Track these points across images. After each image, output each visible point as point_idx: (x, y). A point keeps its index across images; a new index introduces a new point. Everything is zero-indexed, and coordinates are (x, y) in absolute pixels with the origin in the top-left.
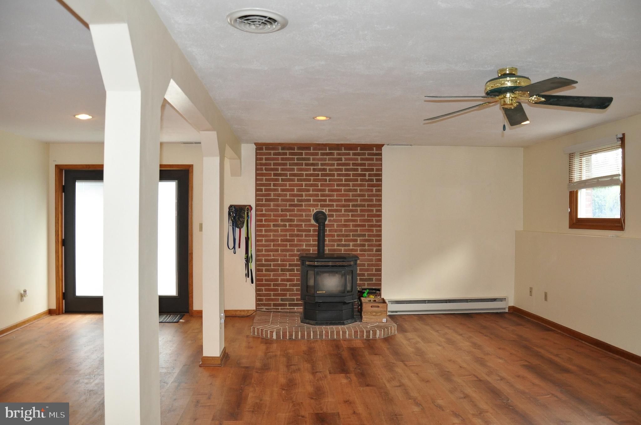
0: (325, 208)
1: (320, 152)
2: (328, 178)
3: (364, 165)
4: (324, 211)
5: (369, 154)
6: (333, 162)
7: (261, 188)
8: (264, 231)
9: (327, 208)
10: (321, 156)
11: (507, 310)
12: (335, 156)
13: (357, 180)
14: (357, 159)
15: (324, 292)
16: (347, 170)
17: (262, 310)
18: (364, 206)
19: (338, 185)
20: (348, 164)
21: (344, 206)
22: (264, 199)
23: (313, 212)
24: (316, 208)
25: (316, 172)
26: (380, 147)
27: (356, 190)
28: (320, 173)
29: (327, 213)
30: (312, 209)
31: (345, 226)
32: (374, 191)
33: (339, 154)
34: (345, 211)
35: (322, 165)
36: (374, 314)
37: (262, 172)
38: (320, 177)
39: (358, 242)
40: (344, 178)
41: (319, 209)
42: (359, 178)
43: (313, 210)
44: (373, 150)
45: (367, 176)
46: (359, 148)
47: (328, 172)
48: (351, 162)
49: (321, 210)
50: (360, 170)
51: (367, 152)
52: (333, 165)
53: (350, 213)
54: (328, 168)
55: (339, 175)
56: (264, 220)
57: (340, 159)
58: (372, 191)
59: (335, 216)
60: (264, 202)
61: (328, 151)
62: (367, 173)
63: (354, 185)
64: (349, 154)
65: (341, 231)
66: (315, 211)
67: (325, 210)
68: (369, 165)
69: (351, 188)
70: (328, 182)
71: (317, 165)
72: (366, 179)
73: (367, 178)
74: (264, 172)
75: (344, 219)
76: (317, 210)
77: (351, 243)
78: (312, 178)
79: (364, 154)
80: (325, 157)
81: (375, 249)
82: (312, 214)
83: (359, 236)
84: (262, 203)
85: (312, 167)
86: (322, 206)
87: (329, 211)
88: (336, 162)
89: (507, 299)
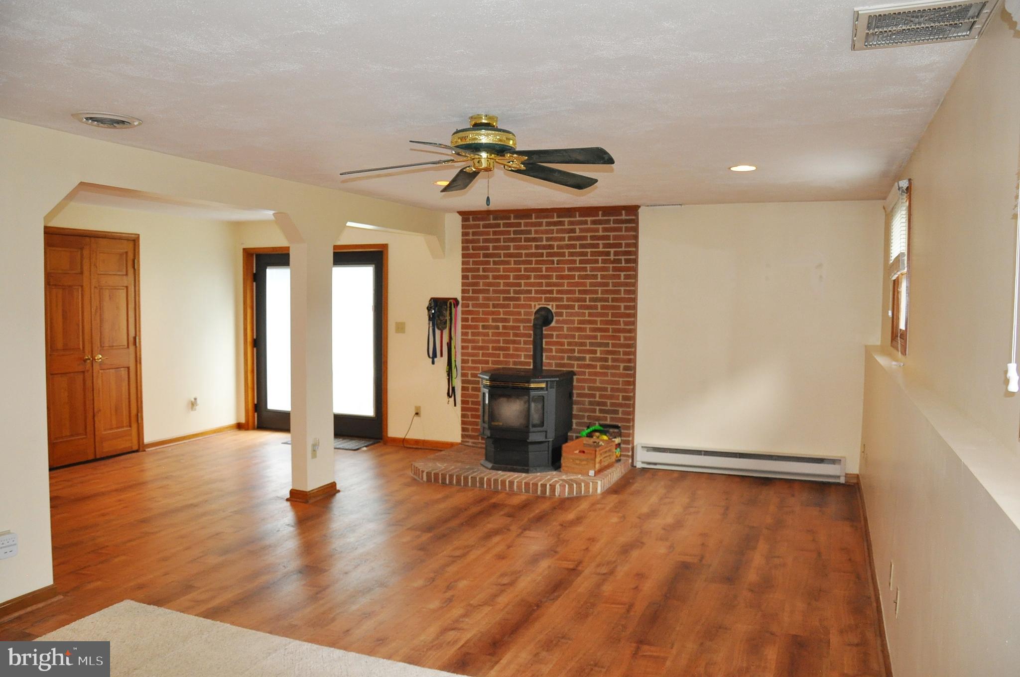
0: (551, 303)
1: (545, 220)
2: (555, 259)
3: (608, 237)
4: (549, 307)
5: (615, 222)
6: (564, 235)
7: (468, 274)
8: (470, 334)
9: (554, 304)
10: (546, 226)
11: (842, 480)
12: (566, 227)
13: (597, 261)
14: (597, 230)
15: (501, 424)
16: (582, 246)
17: (467, 444)
18: (607, 300)
19: (570, 269)
20: (585, 238)
21: (578, 300)
22: (471, 290)
23: (535, 309)
24: (539, 303)
25: (540, 251)
26: (633, 210)
27: (595, 277)
28: (545, 251)
29: (554, 310)
30: (533, 304)
31: (579, 329)
32: (622, 277)
33: (571, 223)
34: (580, 307)
35: (548, 239)
36: (578, 462)
37: (468, 252)
38: (545, 258)
39: (598, 355)
40: (578, 259)
41: (543, 304)
42: (600, 258)
43: (535, 305)
44: (621, 215)
45: (612, 255)
46: (600, 213)
47: (555, 250)
48: (589, 234)
49: (545, 306)
50: (601, 246)
51: (612, 218)
52: (563, 239)
53: (587, 311)
54: (556, 244)
55: (571, 254)
56: (470, 319)
57: (573, 231)
58: (619, 277)
59: (564, 315)
60: (471, 294)
61: (555, 219)
62: (612, 250)
63: (593, 269)
64: (586, 223)
65: (573, 337)
66: (538, 307)
67: (552, 307)
68: (615, 238)
69: (589, 273)
70: (556, 265)
71: (541, 239)
72: (610, 259)
73: (612, 257)
74: (471, 251)
75: (578, 320)
76: (541, 306)
77: (588, 356)
78: (534, 259)
79: (608, 221)
80: (552, 228)
81: (622, 365)
82: (533, 312)
83: (600, 345)
84: (468, 295)
85: (534, 244)
86: (548, 300)
87: (558, 307)
88: (566, 235)
89: (842, 462)
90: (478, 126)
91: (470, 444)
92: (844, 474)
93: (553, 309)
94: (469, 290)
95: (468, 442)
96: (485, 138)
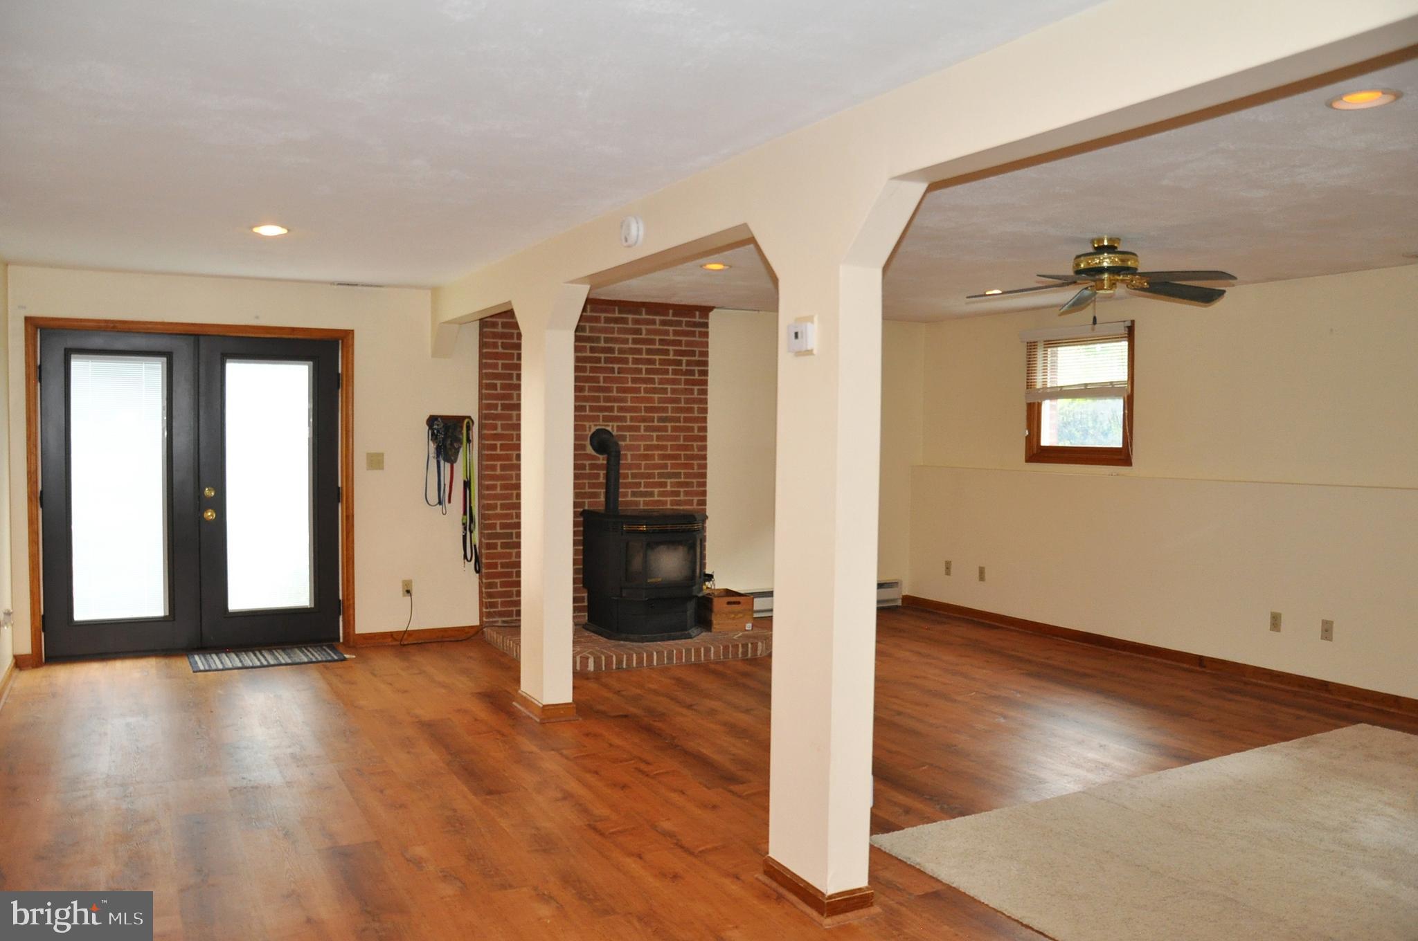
0: (611, 424)
1: (603, 315)
2: (616, 366)
3: (679, 343)
4: (609, 429)
5: (688, 324)
6: (627, 336)
7: (495, 382)
8: (498, 468)
9: (615, 424)
10: (605, 323)
11: (899, 603)
12: (630, 326)
13: (666, 372)
14: (667, 333)
15: (660, 580)
16: (649, 352)
17: (497, 625)
18: (678, 420)
19: (634, 380)
20: (652, 342)
21: (644, 420)
22: (500, 405)
23: (590, 431)
24: (595, 423)
25: (596, 355)
26: (706, 310)
27: (664, 391)
28: (602, 355)
29: (615, 433)
30: (587, 424)
31: (646, 457)
32: (696, 392)
33: (636, 322)
34: (647, 429)
35: (607, 340)
36: (733, 616)
37: (496, 351)
38: (602, 365)
39: (669, 488)
40: (644, 367)
41: (601, 425)
42: (670, 368)
43: (590, 428)
44: (694, 317)
45: (684, 365)
46: (671, 311)
47: (616, 355)
48: (657, 338)
49: (603, 427)
50: (671, 353)
51: (684, 319)
52: (626, 341)
53: (655, 434)
54: (617, 346)
55: (636, 361)
56: (498, 446)
57: (638, 331)
58: (691, 392)
59: (628, 439)
60: (499, 411)
61: (617, 315)
62: (684, 359)
63: (662, 382)
64: (653, 322)
65: (639, 466)
66: (593, 429)
67: (611, 427)
68: (688, 344)
69: (657, 386)
70: (616, 375)
71: (598, 340)
72: (682, 370)
73: (684, 367)
74: (500, 350)
75: (644, 445)
76: (598, 427)
77: (656, 490)
78: (588, 365)
79: (679, 323)
80: (612, 325)
81: (696, 499)
82: (587, 435)
83: (670, 475)
84: (495, 412)
85: (588, 345)
86: (606, 419)
87: (619, 428)
88: (630, 337)
89: (899, 584)
90: (1100, 250)
91: (500, 624)
92: (901, 597)
93: (613, 431)
94: (497, 405)
95: (497, 622)
96: (1106, 261)
